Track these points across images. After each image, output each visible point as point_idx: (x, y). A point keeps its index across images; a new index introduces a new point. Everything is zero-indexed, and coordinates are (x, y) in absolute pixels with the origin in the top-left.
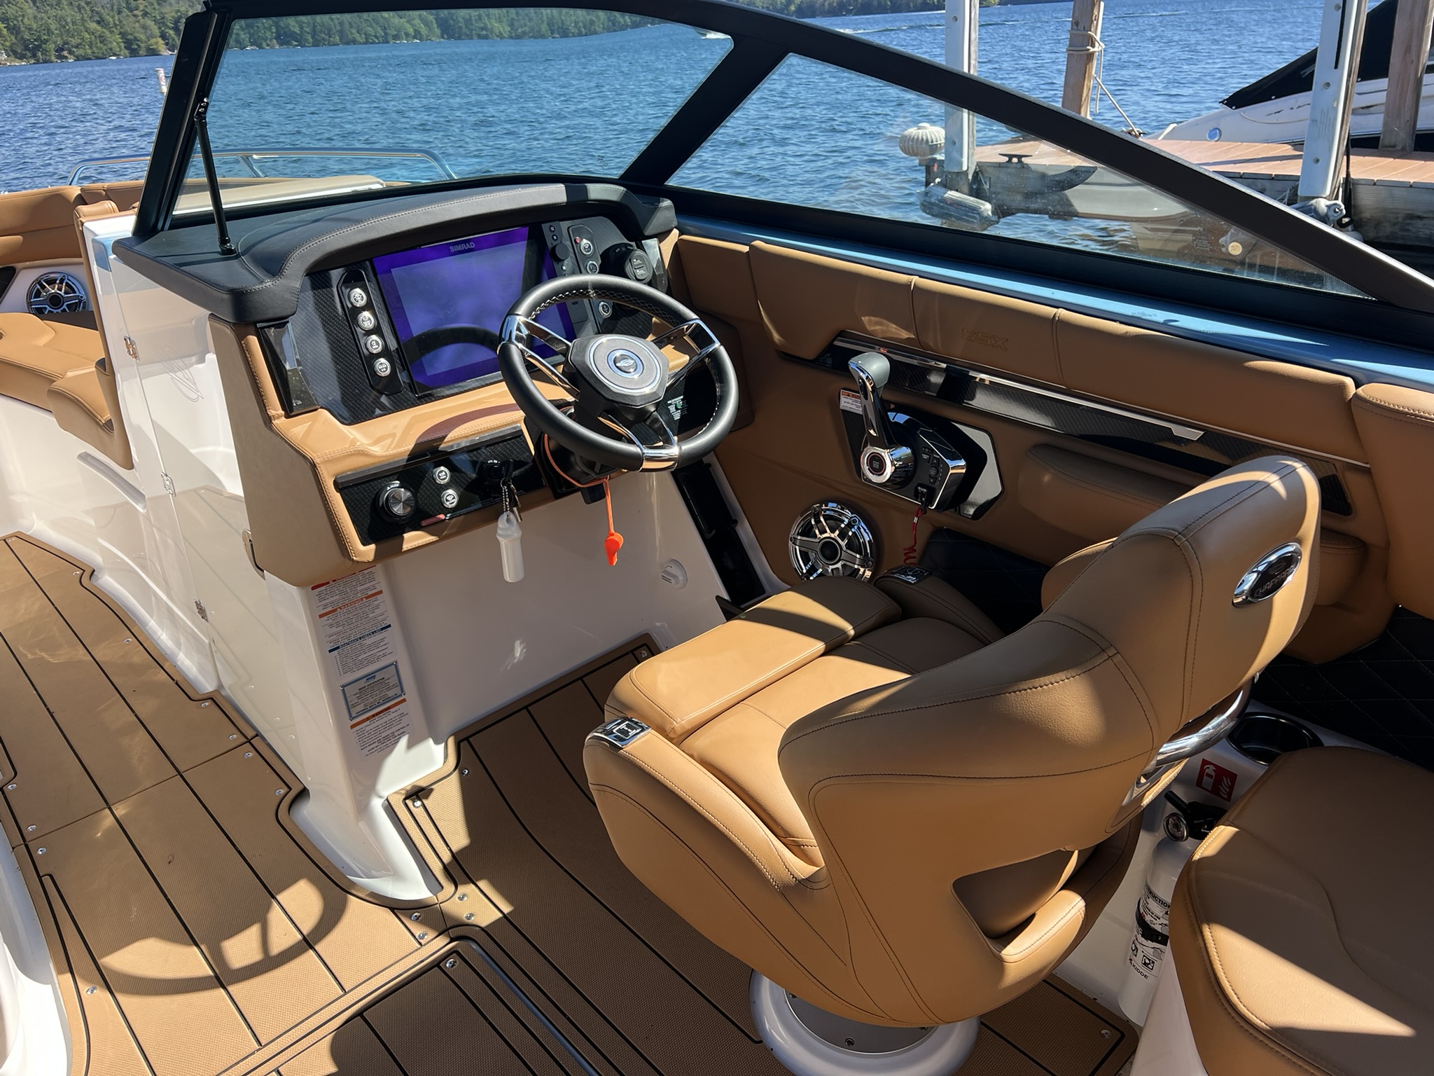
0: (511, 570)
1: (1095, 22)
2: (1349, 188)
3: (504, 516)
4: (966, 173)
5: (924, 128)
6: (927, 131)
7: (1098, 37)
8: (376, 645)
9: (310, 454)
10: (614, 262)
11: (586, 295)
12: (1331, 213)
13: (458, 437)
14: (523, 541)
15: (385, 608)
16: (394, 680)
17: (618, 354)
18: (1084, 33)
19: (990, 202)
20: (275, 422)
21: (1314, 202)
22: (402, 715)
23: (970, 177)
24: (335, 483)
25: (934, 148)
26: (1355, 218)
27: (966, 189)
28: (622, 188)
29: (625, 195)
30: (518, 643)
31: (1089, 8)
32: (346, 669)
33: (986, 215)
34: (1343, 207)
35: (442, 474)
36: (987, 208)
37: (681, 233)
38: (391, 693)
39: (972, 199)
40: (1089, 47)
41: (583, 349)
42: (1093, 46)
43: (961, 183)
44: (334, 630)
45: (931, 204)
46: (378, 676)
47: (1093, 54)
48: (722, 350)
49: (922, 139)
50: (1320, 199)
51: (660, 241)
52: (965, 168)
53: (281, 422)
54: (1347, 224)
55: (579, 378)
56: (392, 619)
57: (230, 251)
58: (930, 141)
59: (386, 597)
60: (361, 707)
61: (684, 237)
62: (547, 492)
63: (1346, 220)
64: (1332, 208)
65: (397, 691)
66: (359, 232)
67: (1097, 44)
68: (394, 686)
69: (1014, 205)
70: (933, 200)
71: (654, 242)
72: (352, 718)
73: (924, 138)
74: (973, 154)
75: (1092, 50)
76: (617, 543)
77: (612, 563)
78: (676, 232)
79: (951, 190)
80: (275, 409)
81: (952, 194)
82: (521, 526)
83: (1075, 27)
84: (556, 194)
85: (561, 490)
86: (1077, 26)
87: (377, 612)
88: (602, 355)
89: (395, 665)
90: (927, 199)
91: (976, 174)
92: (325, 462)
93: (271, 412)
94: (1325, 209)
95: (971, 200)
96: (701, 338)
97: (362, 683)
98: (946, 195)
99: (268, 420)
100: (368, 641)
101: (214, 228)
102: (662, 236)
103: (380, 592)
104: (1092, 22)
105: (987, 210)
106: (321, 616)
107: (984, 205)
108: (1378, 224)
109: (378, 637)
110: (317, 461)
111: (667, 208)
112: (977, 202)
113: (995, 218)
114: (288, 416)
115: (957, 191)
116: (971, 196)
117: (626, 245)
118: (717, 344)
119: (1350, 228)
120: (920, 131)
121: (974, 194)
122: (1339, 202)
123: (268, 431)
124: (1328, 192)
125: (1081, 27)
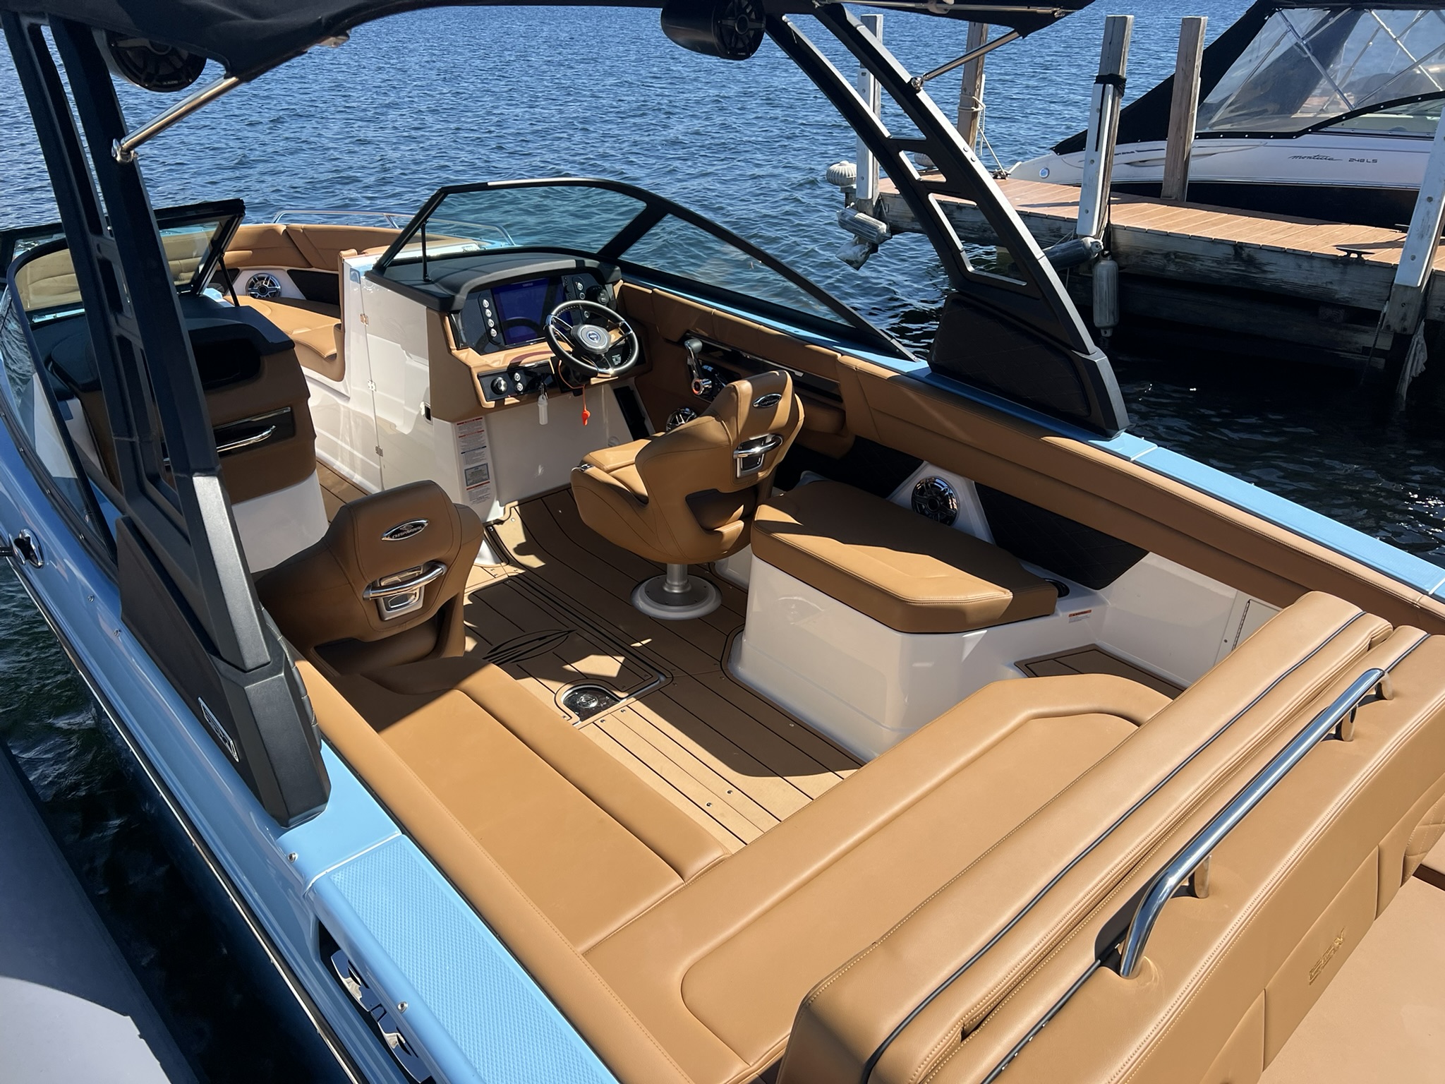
0: (543, 419)
1: (978, 90)
2: (1110, 231)
3: (541, 396)
4: (871, 200)
5: (845, 165)
6: (846, 167)
7: (981, 101)
8: (480, 454)
9: (469, 364)
10: (592, 294)
11: (579, 308)
12: (1094, 247)
13: (528, 363)
14: (548, 406)
15: (485, 438)
16: (486, 472)
17: (591, 332)
18: (969, 97)
19: (886, 224)
20: (453, 351)
21: (1083, 239)
22: (488, 489)
23: (874, 204)
24: (478, 376)
25: (851, 181)
26: (1113, 251)
27: (871, 212)
28: (598, 262)
29: (599, 265)
30: (540, 466)
31: (974, 79)
32: (467, 463)
33: (882, 232)
34: (1102, 243)
35: (517, 376)
36: (883, 227)
37: (624, 282)
38: (484, 477)
39: (874, 219)
40: (973, 108)
41: (577, 330)
42: (977, 107)
43: (868, 207)
44: (464, 444)
45: (845, 221)
46: (480, 468)
47: (977, 112)
48: (634, 334)
49: (842, 174)
50: (1088, 238)
51: (613, 285)
52: (870, 197)
53: (455, 352)
54: (1107, 255)
55: (576, 342)
56: (487, 444)
57: (428, 281)
58: (847, 175)
59: (485, 433)
60: (471, 481)
61: (626, 284)
62: (558, 389)
63: (1107, 252)
64: (1095, 244)
65: (486, 477)
66: (490, 277)
67: (980, 105)
68: (485, 475)
69: (905, 226)
70: (847, 219)
71: (611, 285)
72: (467, 486)
73: (843, 173)
74: (876, 187)
75: (975, 110)
76: (587, 415)
77: (584, 423)
78: (621, 281)
79: (860, 212)
80: (453, 346)
81: (861, 216)
82: (548, 402)
83: (964, 92)
84: (570, 263)
85: (564, 390)
86: (965, 91)
87: (482, 439)
88: (584, 332)
89: (487, 465)
90: (843, 218)
91: (878, 201)
92: (474, 367)
93: (451, 347)
94: (1090, 245)
95: (873, 221)
96: (625, 328)
97: (473, 470)
98: (856, 216)
99: (450, 350)
100: (476, 452)
101: (422, 264)
102: (614, 283)
103: (483, 431)
104: (975, 90)
105: (883, 229)
106: (460, 437)
107: (881, 225)
108: (1127, 256)
109: (482, 450)
110: (472, 367)
111: (618, 271)
112: (877, 223)
113: (888, 235)
114: (458, 349)
115: (865, 213)
116: (874, 217)
117: (597, 287)
118: (632, 332)
119: (1109, 258)
120: (841, 167)
121: (877, 215)
122: (1100, 241)
123: (448, 355)
124: (1094, 233)
125: (968, 92)
